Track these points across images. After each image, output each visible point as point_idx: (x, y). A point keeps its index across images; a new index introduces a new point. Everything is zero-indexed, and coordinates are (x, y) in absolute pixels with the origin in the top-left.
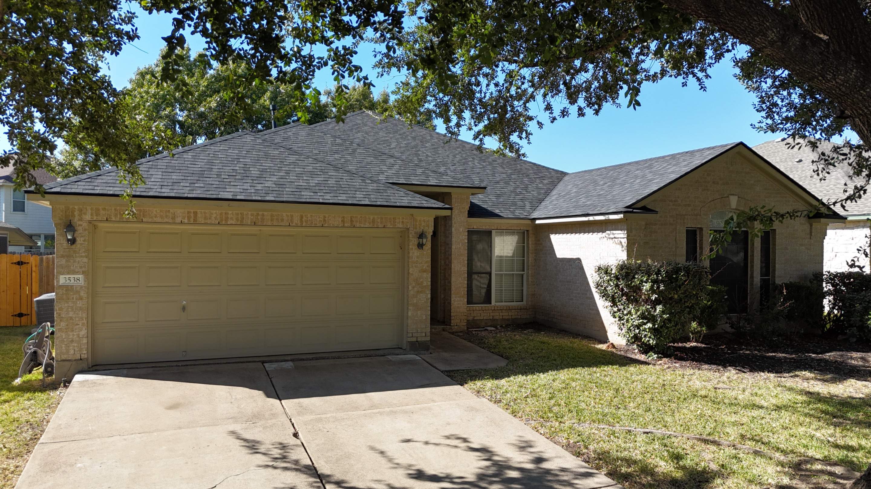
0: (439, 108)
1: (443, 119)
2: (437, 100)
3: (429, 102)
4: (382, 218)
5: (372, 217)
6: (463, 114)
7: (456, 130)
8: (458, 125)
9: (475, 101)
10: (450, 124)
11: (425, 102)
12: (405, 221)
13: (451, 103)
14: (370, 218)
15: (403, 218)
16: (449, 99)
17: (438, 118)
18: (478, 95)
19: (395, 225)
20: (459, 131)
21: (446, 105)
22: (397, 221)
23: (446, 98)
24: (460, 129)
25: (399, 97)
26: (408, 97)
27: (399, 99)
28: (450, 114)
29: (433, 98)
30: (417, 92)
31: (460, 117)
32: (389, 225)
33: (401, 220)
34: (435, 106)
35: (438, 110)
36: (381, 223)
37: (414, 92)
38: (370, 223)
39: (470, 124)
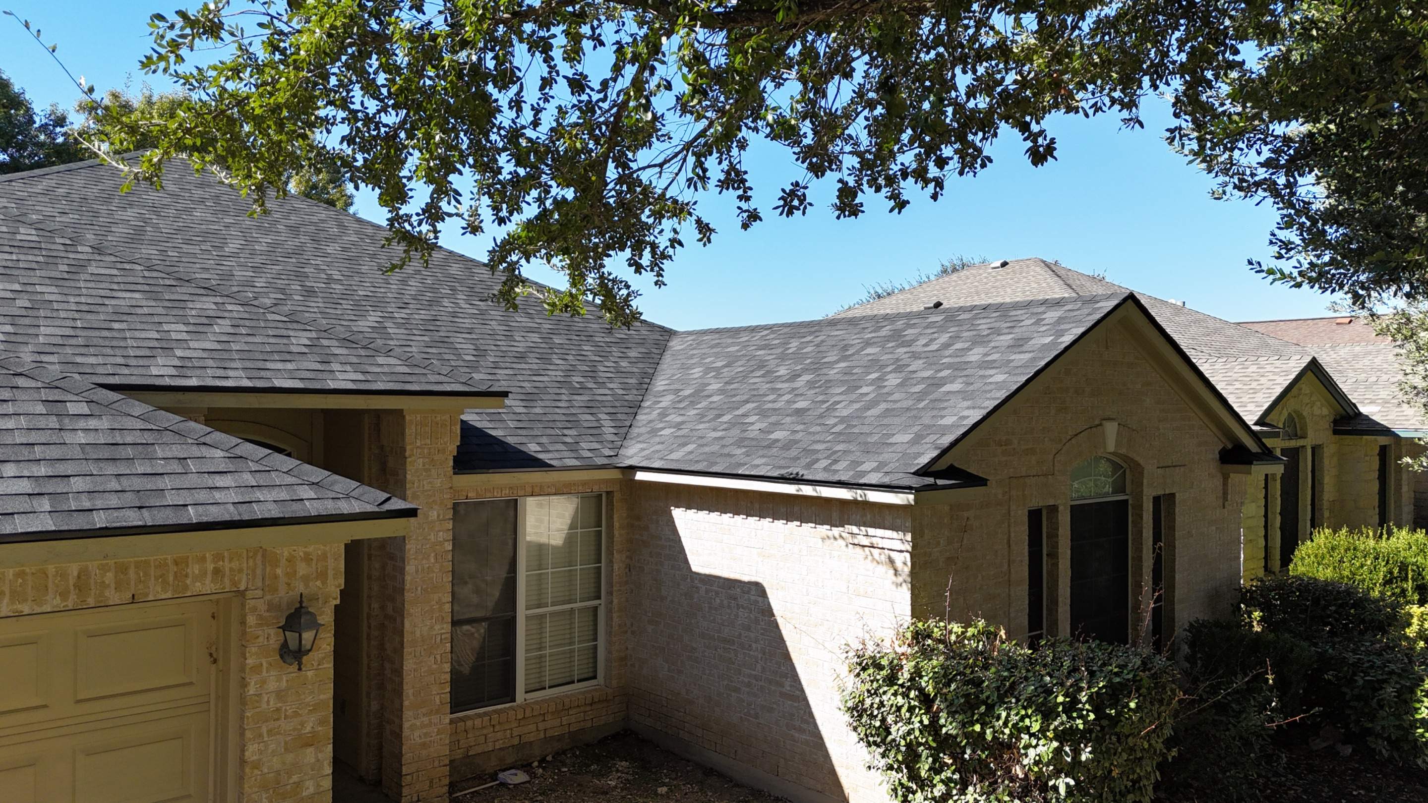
0: (362, 150)
1: (377, 191)
2: (357, 120)
3: (327, 123)
4: (122, 569)
5: (74, 570)
6: (452, 178)
7: (425, 228)
8: (433, 213)
9: (493, 137)
10: (404, 210)
11: (311, 126)
12: (227, 565)
13: (411, 136)
14: (63, 575)
15: (219, 557)
16: (403, 122)
17: (362, 185)
18: (505, 118)
19: (186, 587)
20: (436, 232)
21: (391, 137)
22: (195, 569)
23: (391, 119)
24: (440, 226)
25: (205, 98)
26: (241, 102)
27: (204, 103)
28: (405, 173)
29: (341, 114)
30: (274, 82)
31: (442, 189)
32: (155, 591)
33: (210, 567)
34: (348, 140)
35: (360, 157)
36: (119, 586)
37: (264, 84)
38: (64, 595)
39: (475, 213)
